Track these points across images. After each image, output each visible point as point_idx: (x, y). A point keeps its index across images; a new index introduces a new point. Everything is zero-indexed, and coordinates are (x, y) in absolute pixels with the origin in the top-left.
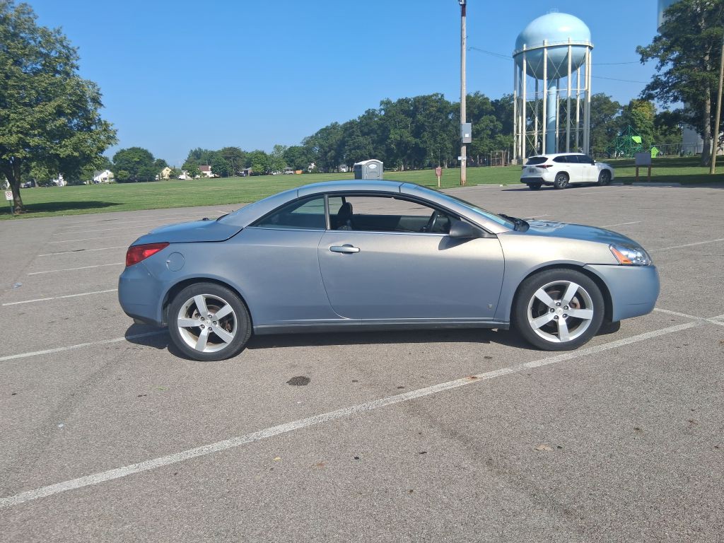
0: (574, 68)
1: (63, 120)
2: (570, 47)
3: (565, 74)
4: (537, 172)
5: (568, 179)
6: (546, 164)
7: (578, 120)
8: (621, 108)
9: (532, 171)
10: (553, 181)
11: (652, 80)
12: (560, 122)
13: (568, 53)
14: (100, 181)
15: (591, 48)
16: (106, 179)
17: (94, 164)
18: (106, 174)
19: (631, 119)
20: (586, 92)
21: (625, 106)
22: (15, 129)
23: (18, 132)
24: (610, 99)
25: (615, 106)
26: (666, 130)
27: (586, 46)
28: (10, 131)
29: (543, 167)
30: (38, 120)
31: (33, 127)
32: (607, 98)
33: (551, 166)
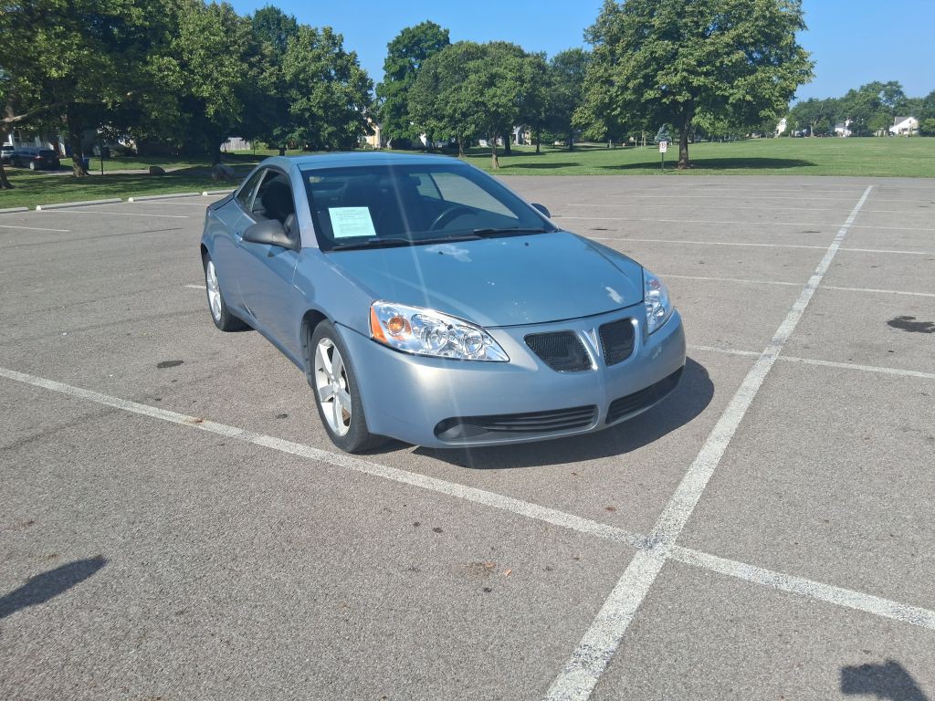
1: (741, 54)
14: (897, 133)
16: (906, 129)
17: (773, 109)
18: (909, 123)
22: (680, 67)
23: (684, 70)
28: (675, 69)
30: (709, 54)
31: (700, 63)
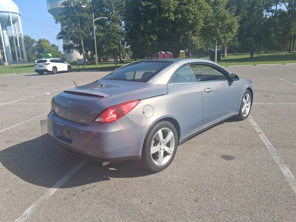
0: (14, 23)
2: (10, 13)
3: (9, 24)
4: (44, 67)
5: (57, 70)
6: (47, 63)
7: (19, 46)
8: (36, 42)
9: (41, 66)
10: (52, 70)
11: (61, 31)
12: (11, 46)
13: (9, 16)
15: (20, 15)
19: (41, 47)
20: (21, 34)
21: (37, 41)
24: (31, 38)
25: (33, 41)
26: (68, 51)
27: (17, 14)
29: (46, 64)
32: (29, 37)
33: (50, 64)
